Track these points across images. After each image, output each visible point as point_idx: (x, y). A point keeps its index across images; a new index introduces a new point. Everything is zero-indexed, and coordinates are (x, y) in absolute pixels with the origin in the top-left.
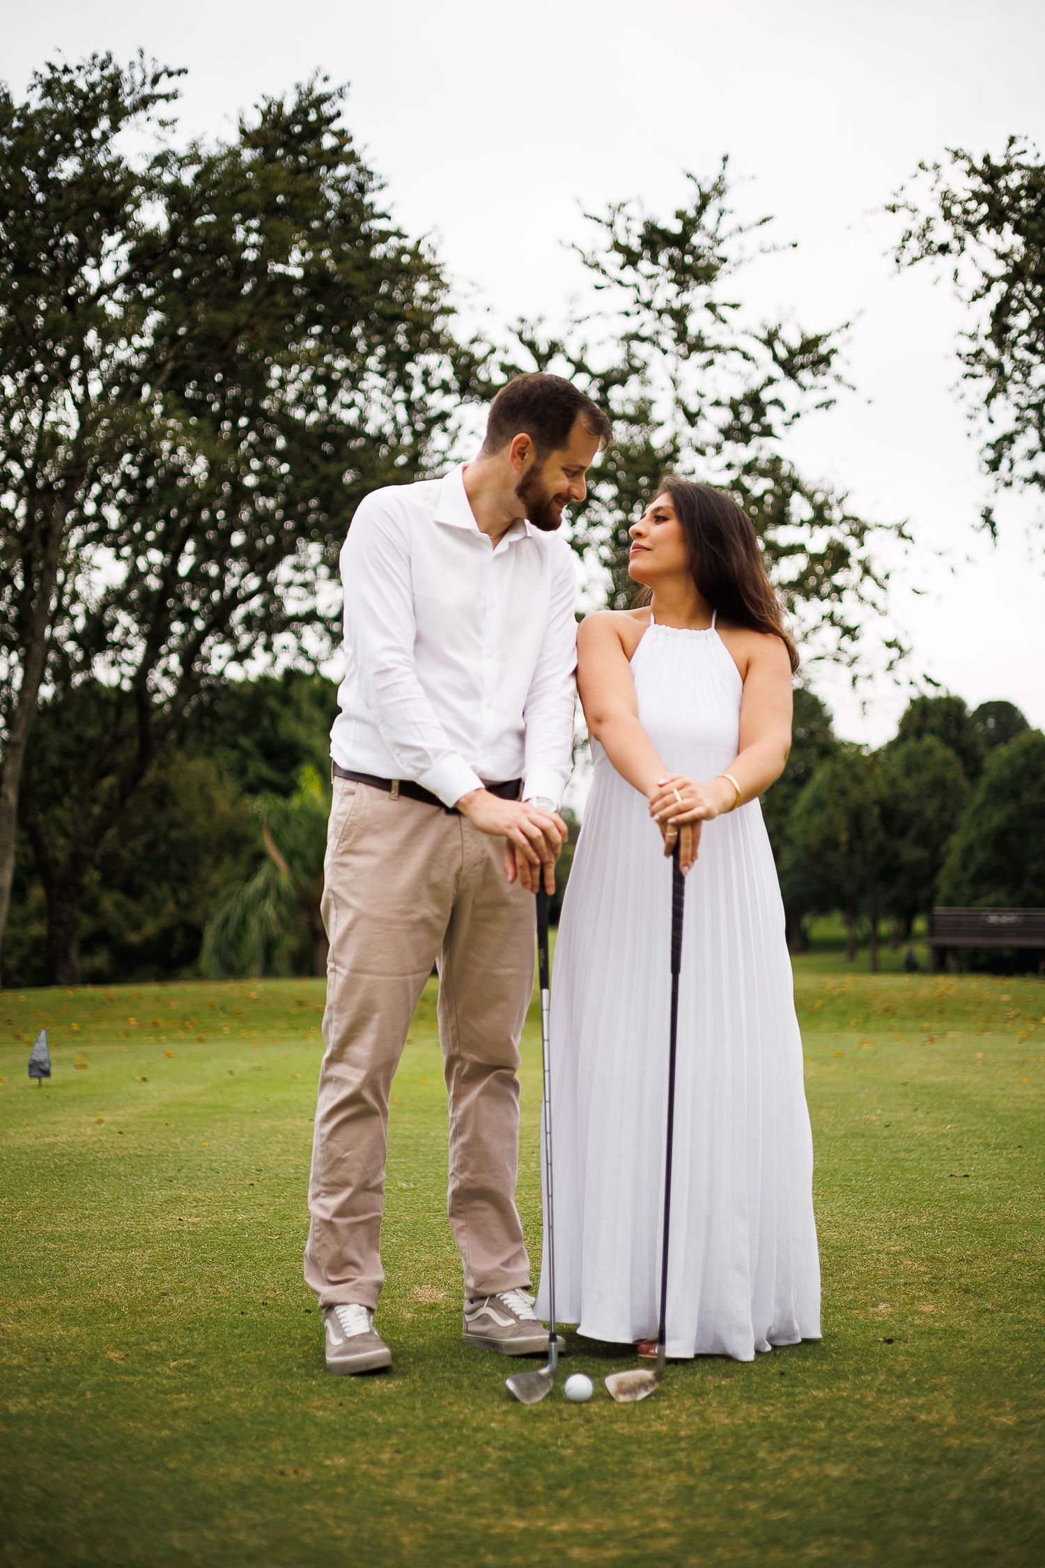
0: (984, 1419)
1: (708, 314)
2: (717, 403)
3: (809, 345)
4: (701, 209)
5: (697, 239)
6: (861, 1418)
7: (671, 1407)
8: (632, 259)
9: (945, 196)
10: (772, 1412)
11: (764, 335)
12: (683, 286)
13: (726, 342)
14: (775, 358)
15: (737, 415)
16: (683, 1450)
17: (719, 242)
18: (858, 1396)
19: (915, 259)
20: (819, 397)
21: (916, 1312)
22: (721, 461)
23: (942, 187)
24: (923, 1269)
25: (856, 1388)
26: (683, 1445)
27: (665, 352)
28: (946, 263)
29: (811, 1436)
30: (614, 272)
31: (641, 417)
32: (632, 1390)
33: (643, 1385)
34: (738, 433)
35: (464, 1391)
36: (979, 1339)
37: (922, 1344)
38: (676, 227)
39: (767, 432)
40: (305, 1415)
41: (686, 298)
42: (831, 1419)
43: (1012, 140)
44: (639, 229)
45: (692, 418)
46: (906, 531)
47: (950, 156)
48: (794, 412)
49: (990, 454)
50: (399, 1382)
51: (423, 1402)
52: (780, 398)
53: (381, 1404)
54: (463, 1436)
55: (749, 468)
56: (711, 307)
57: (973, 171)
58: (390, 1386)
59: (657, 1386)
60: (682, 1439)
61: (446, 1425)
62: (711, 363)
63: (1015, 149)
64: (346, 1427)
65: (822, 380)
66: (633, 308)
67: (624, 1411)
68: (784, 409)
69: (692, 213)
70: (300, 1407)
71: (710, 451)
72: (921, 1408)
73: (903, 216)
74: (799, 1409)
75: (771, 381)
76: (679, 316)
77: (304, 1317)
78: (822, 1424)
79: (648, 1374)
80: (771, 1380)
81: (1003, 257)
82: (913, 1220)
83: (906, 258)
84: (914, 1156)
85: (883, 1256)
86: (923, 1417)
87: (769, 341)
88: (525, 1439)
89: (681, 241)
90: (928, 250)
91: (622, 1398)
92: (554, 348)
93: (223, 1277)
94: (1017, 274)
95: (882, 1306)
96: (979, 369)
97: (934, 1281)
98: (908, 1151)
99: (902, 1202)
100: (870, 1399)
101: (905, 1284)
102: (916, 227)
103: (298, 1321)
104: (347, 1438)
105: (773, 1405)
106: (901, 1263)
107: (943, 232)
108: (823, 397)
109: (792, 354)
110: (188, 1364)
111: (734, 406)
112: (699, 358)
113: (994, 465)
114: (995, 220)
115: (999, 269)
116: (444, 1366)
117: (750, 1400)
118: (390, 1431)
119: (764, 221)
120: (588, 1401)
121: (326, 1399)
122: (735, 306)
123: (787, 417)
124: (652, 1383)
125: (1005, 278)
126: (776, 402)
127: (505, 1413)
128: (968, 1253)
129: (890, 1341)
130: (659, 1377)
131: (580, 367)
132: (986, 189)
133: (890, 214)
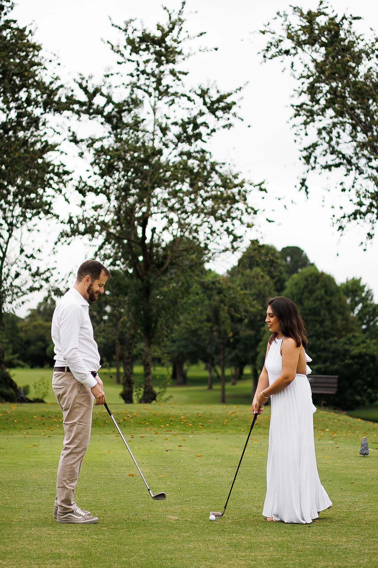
1: (171, 77)
2: (175, 124)
3: (221, 98)
4: (171, 29)
5: (168, 41)
8: (136, 50)
9: (289, 28)
11: (200, 92)
12: (160, 64)
14: (205, 103)
15: (184, 129)
17: (179, 43)
19: (273, 56)
22: (176, 152)
23: (287, 24)
27: (150, 95)
38: (158, 34)
39: (198, 136)
41: (162, 68)
43: (321, 3)
44: (139, 33)
45: (164, 130)
46: (263, 187)
47: (292, 10)
48: (212, 129)
49: (306, 153)
52: (207, 122)
56: (173, 73)
57: (302, 17)
62: (173, 102)
63: (322, 6)
65: (226, 116)
66: (135, 73)
68: (208, 128)
69: (166, 29)
71: (172, 146)
75: (202, 114)
81: (314, 60)
83: (269, 55)
87: (203, 94)
89: (161, 41)
90: (280, 52)
92: (97, 91)
102: (274, 41)
108: (228, 122)
109: (213, 103)
111: (184, 125)
112: (166, 99)
113: (307, 159)
114: (312, 41)
119: (201, 34)
122: (186, 74)
123: (209, 131)
126: (204, 124)
131: (109, 100)
132: (307, 25)
133: (262, 34)
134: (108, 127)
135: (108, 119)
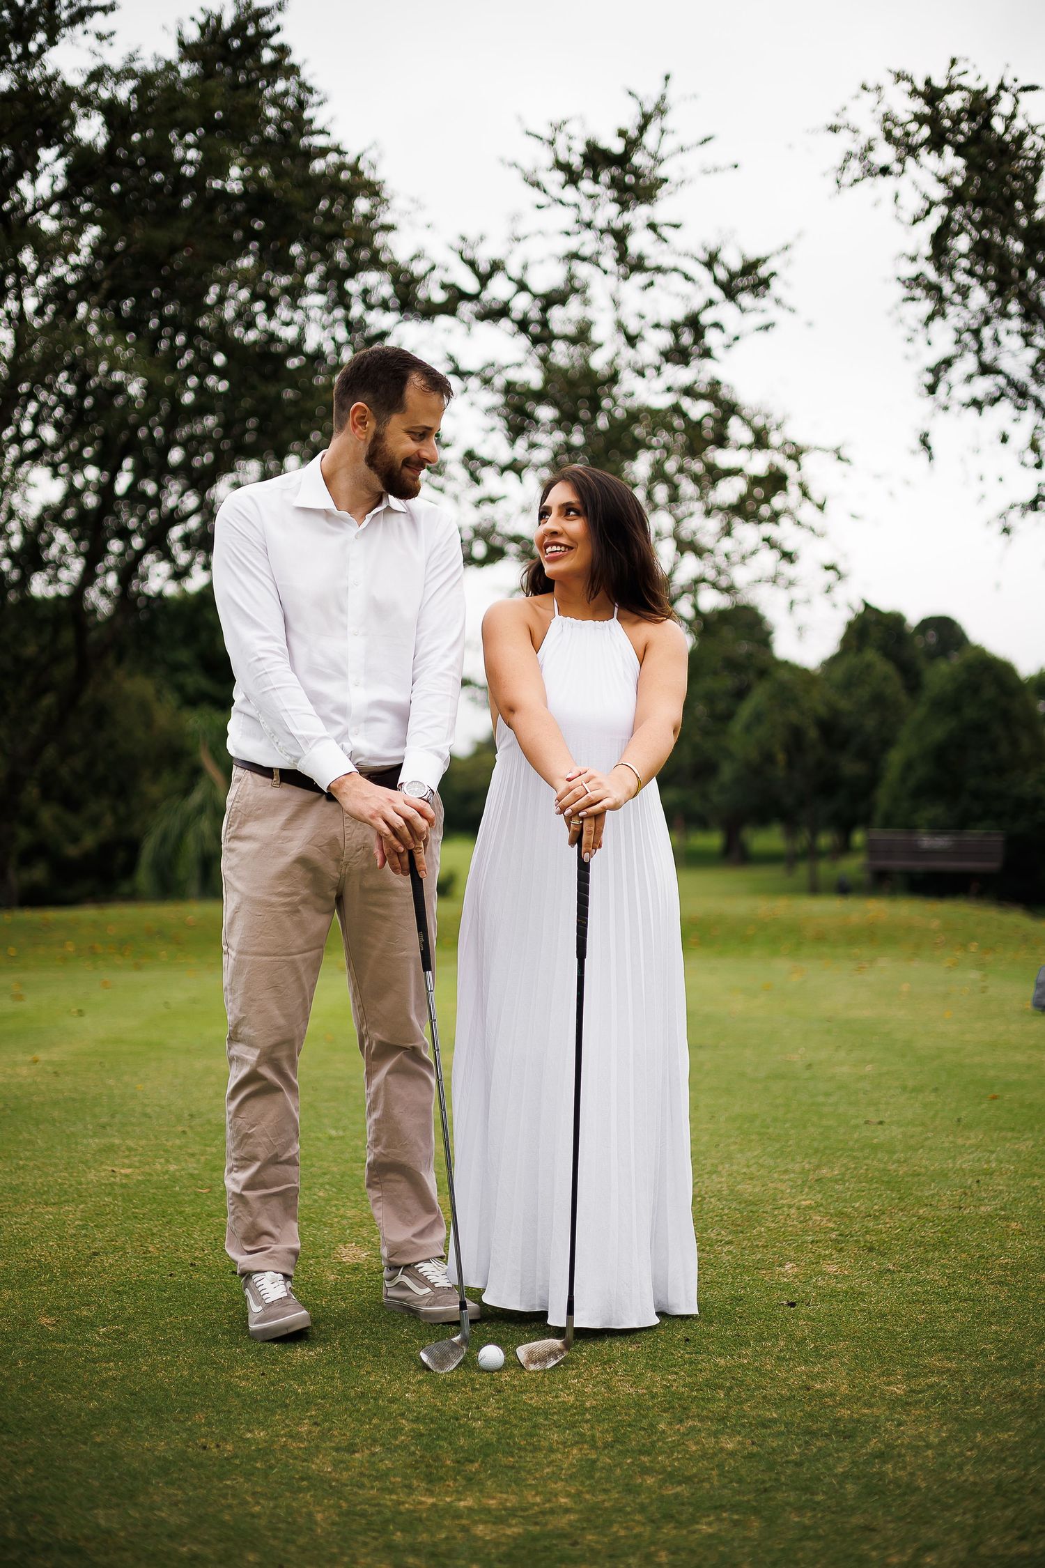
0: (875, 1388)
1: (650, 235)
2: (657, 326)
3: (750, 268)
4: (642, 129)
5: (638, 159)
6: (759, 1387)
7: (579, 1376)
8: (573, 178)
9: (887, 118)
10: (675, 1380)
11: (705, 257)
12: (624, 206)
13: (667, 261)
14: (716, 281)
15: (677, 337)
16: (587, 1421)
17: (661, 161)
18: (757, 1364)
19: (856, 181)
20: (757, 319)
21: (821, 1273)
22: (660, 384)
23: (883, 109)
24: (831, 1225)
25: (756, 1354)
26: (588, 1416)
27: (606, 272)
28: (885, 185)
29: (709, 1406)
30: (555, 190)
31: (582, 337)
32: (542, 1359)
33: (552, 1354)
34: (677, 355)
35: (382, 1359)
36: (878, 1302)
37: (823, 1307)
38: (617, 146)
39: (707, 353)
40: (229, 1386)
41: (627, 217)
42: (731, 1388)
43: (953, 62)
44: (580, 147)
45: (632, 340)
46: (844, 453)
47: (892, 78)
48: (734, 335)
49: (929, 379)
50: (320, 1350)
51: (342, 1371)
52: (720, 321)
53: (301, 1374)
54: (379, 1407)
55: (689, 392)
56: (652, 227)
57: (914, 93)
58: (311, 1353)
59: (566, 1353)
60: (586, 1409)
61: (362, 1395)
62: (651, 284)
63: (956, 70)
64: (267, 1399)
65: (764, 303)
66: (574, 228)
67: (533, 1380)
68: (724, 332)
69: (633, 133)
70: (223, 1377)
71: (651, 373)
72: (814, 1377)
73: (844, 136)
74: (701, 1378)
75: (711, 303)
76: (620, 236)
77: (231, 1279)
78: (722, 1394)
79: (557, 1343)
80: (676, 1347)
81: (944, 180)
82: (825, 1171)
83: (847, 178)
84: (833, 1099)
85: (793, 1211)
86: (818, 1386)
87: (711, 262)
88: (438, 1411)
89: (622, 160)
90: (870, 172)
91: (532, 1367)
92: (496, 267)
93: (153, 1234)
94: (956, 198)
95: (788, 1267)
96: (919, 292)
97: (840, 1238)
98: (827, 1094)
99: (817, 1151)
100: (769, 1367)
101: (812, 1242)
102: (856, 148)
103: (225, 1284)
104: (267, 1409)
105: (676, 1373)
106: (811, 1219)
107: (885, 154)
108: (765, 319)
109: (732, 276)
110: (117, 1331)
111: (675, 328)
112: (639, 279)
113: (932, 389)
114: (936, 143)
115: (939, 192)
116: (364, 1333)
117: (654, 1368)
118: (309, 1402)
119: (706, 140)
120: (499, 1370)
121: (247, 1367)
122: (676, 226)
123: (727, 340)
124: (561, 1351)
125: (946, 202)
126: (717, 325)
127: (420, 1382)
128: (876, 1207)
129: (792, 1305)
130: (567, 1346)
131: (522, 287)
132: (927, 110)
133: (831, 134)
134: (523, 341)
135: (523, 325)
